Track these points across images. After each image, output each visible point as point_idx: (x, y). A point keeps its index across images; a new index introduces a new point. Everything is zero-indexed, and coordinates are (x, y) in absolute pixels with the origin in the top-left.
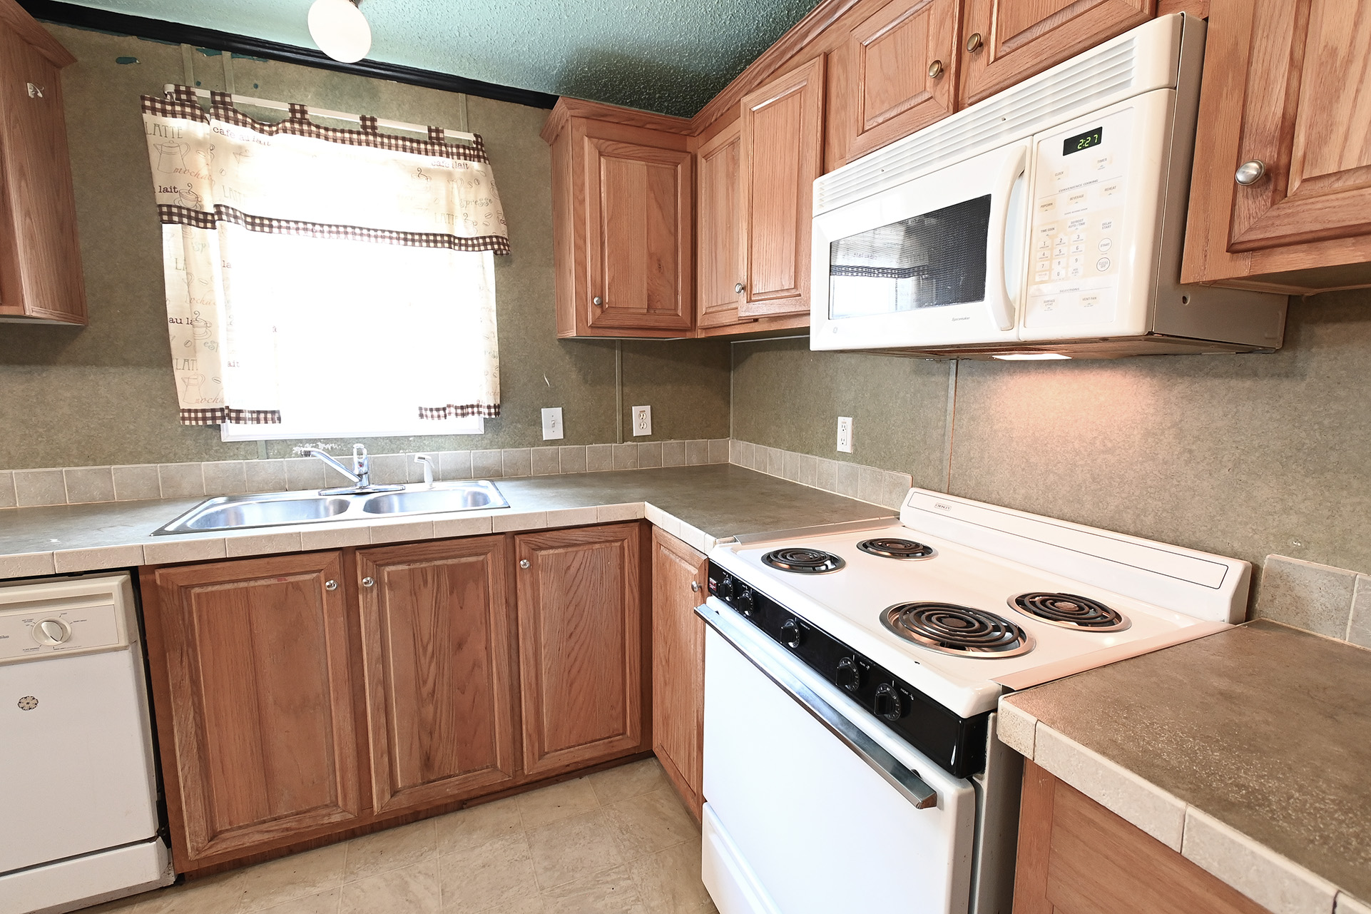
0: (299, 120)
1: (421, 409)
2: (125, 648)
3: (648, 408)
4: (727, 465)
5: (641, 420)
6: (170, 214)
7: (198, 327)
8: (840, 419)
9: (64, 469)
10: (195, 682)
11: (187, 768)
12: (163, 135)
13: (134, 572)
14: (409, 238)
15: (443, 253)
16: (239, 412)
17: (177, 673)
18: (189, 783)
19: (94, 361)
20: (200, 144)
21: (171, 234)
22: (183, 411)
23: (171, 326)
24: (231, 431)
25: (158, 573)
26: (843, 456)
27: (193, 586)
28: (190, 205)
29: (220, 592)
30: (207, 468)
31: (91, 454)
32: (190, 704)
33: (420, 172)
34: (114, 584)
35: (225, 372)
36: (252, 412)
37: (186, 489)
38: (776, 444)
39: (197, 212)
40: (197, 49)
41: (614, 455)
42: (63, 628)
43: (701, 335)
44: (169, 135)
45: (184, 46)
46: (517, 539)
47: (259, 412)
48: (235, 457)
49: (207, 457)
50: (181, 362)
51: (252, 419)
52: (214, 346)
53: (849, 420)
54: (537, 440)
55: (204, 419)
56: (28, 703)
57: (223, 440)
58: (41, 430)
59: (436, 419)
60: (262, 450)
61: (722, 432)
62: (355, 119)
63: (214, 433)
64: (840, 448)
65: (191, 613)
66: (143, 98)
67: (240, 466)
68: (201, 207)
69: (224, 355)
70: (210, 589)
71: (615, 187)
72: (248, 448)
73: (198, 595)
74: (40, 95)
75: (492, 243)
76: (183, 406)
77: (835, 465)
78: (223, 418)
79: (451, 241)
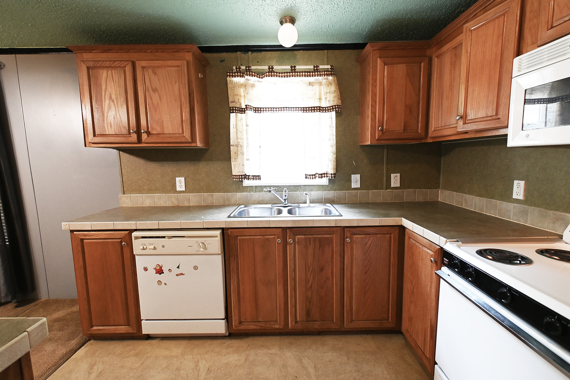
0: (271, 72)
1: (306, 175)
2: (220, 254)
3: (398, 175)
4: (437, 202)
5: (395, 180)
6: (233, 110)
7: (239, 147)
8: (516, 182)
9: (202, 194)
10: (238, 269)
11: (234, 297)
12: (232, 84)
13: (223, 229)
14: (305, 109)
15: (317, 114)
16: (249, 176)
17: (233, 265)
18: (234, 303)
19: (211, 160)
20: (242, 85)
21: (232, 115)
22: (234, 175)
23: (231, 147)
24: (246, 183)
25: (229, 230)
26: (517, 201)
27: (238, 236)
28: (238, 106)
29: (246, 239)
30: (239, 195)
31: (209, 189)
32: (236, 276)
33: (310, 84)
34: (218, 233)
35: (246, 162)
36: (252, 176)
37: (233, 202)
38: (470, 193)
39: (240, 108)
40: (242, 53)
41: (382, 195)
42: (205, 245)
43: (430, 141)
44: (234, 83)
45: (238, 53)
46: (346, 229)
47: (254, 176)
48: (246, 192)
49: (238, 191)
50: (233, 159)
51: (252, 178)
52: (243, 154)
53: (522, 183)
54: (349, 188)
55: (239, 178)
56: (196, 268)
57: (244, 185)
58: (197, 181)
59: (312, 179)
60: (254, 189)
61: (437, 186)
62: (289, 67)
63: (241, 183)
64: (515, 196)
65: (237, 245)
66: (227, 73)
67: (247, 195)
68: (241, 106)
69: (245, 157)
70: (243, 237)
71: (391, 78)
72: (250, 189)
73: (240, 239)
74: (202, 76)
75: (335, 108)
76: (233, 174)
77: (511, 206)
78: (244, 178)
79: (320, 109)
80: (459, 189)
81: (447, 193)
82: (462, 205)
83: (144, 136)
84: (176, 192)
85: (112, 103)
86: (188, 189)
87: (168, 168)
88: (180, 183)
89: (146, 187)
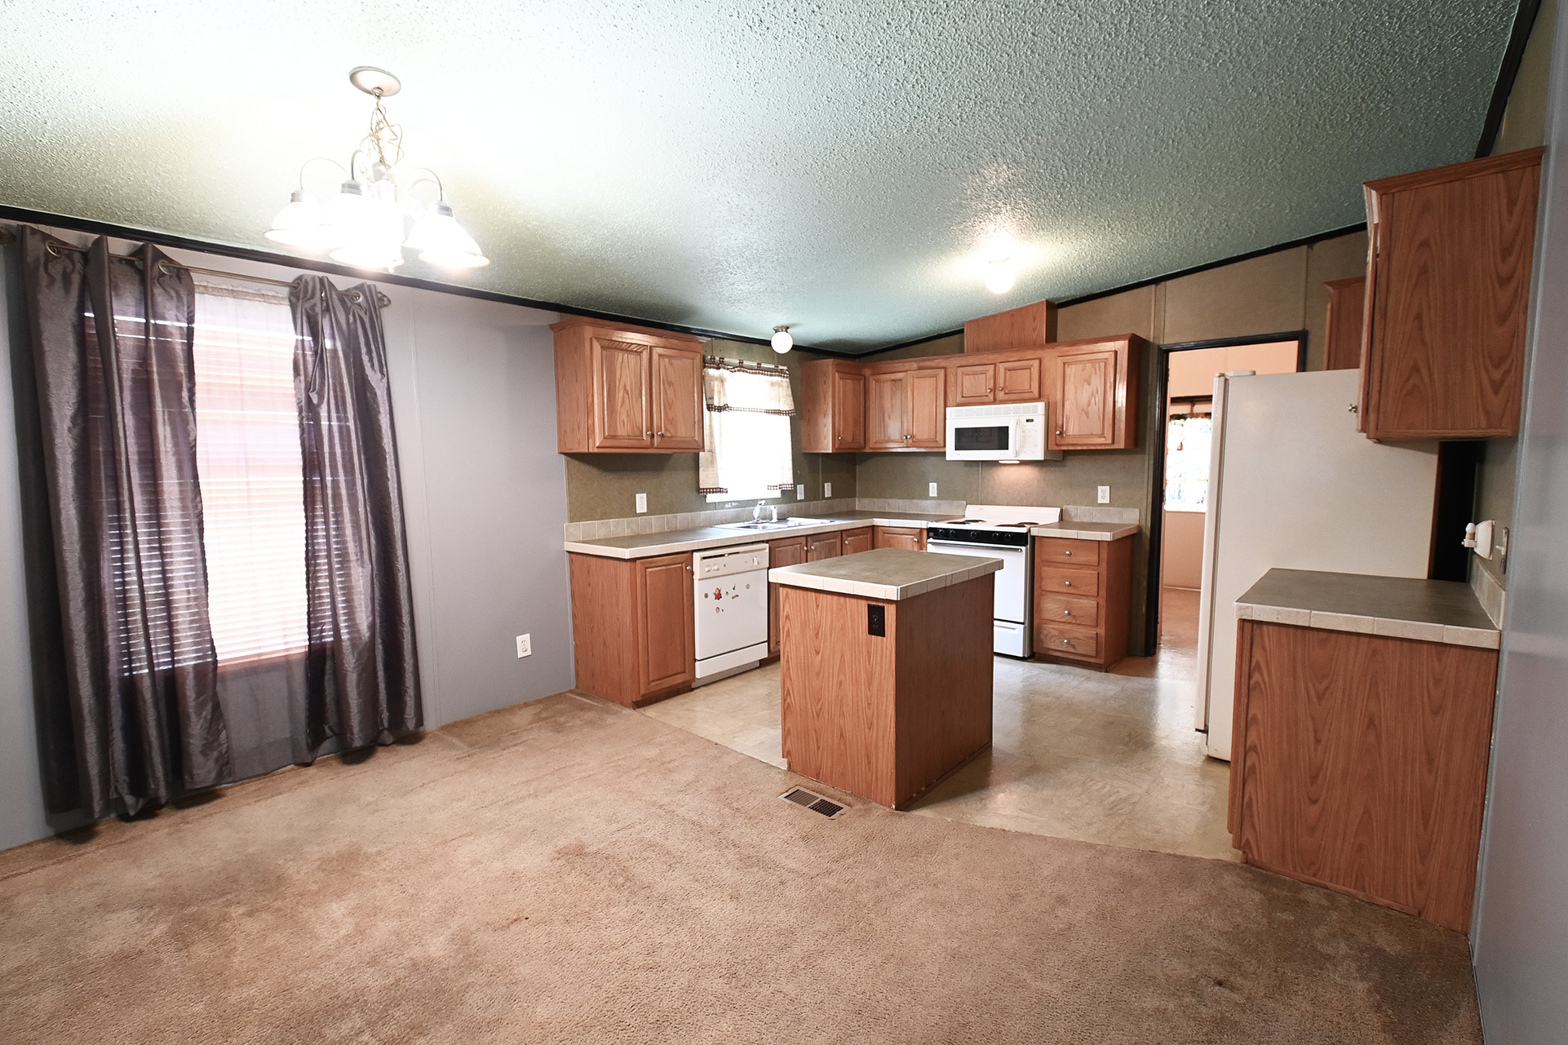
0: (741, 367)
1: (766, 486)
3: (831, 484)
4: (856, 510)
5: (828, 490)
8: (931, 484)
9: (665, 515)
11: (773, 615)
12: (710, 377)
14: (768, 412)
15: (777, 416)
16: (715, 489)
20: (716, 379)
21: (707, 414)
22: (699, 489)
24: (711, 498)
26: (933, 498)
27: (777, 548)
28: (714, 403)
30: (703, 515)
31: (673, 509)
33: (773, 384)
35: (715, 472)
36: (719, 489)
38: (891, 498)
39: (714, 406)
41: (819, 505)
43: (867, 450)
46: (844, 533)
47: (722, 489)
48: (708, 509)
49: (701, 510)
50: (703, 467)
51: (717, 492)
52: (712, 461)
53: (935, 484)
54: (796, 501)
56: (748, 587)
58: (660, 498)
60: (719, 506)
61: (853, 495)
62: (756, 364)
63: (706, 499)
64: (931, 495)
66: (704, 363)
67: (710, 513)
68: (716, 404)
70: (780, 549)
71: (844, 392)
72: (715, 505)
73: (778, 551)
75: (790, 413)
76: (701, 487)
77: (928, 502)
78: (707, 492)
79: (779, 412)
80: (880, 495)
81: (866, 501)
82: (885, 509)
83: (656, 440)
84: (636, 515)
85: (626, 395)
86: (652, 510)
87: (628, 481)
88: (641, 502)
89: (599, 511)
